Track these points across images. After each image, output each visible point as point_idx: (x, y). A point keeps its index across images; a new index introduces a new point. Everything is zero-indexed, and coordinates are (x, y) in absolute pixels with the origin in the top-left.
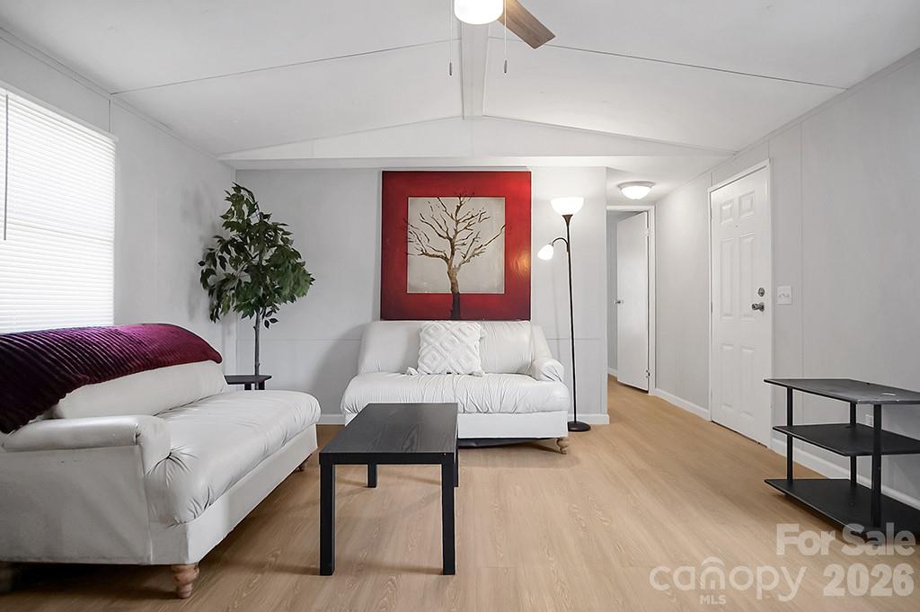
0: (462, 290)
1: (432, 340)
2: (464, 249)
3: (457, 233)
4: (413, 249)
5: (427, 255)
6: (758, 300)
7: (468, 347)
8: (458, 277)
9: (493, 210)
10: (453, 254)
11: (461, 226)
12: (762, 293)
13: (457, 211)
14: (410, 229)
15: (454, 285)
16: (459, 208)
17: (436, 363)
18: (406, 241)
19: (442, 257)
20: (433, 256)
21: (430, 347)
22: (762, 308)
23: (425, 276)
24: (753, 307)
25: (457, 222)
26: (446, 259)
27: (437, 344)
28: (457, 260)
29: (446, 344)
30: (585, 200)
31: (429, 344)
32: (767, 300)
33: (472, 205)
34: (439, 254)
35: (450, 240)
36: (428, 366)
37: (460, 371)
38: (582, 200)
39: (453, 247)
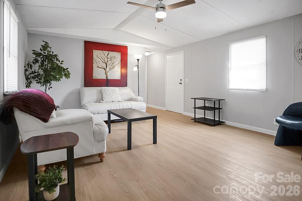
0: (109, 78)
1: (107, 93)
2: (110, 66)
3: (108, 61)
4: (95, 65)
5: (99, 67)
6: (180, 82)
7: (117, 94)
8: (108, 74)
9: (117, 56)
10: (106, 67)
11: (109, 60)
12: (181, 80)
13: (108, 55)
14: (94, 59)
15: (107, 77)
16: (108, 54)
17: (109, 99)
18: (92, 63)
19: (103, 68)
20: (101, 68)
21: (107, 94)
22: (181, 84)
23: (98, 74)
24: (180, 83)
25: (108, 58)
26: (104, 69)
27: (109, 94)
28: (108, 69)
29: (111, 93)
30: (143, 55)
31: (106, 94)
32: (182, 82)
33: (112, 54)
34: (103, 67)
35: (106, 63)
36: (107, 100)
37: (116, 101)
38: (142, 55)
39: (106, 66)
